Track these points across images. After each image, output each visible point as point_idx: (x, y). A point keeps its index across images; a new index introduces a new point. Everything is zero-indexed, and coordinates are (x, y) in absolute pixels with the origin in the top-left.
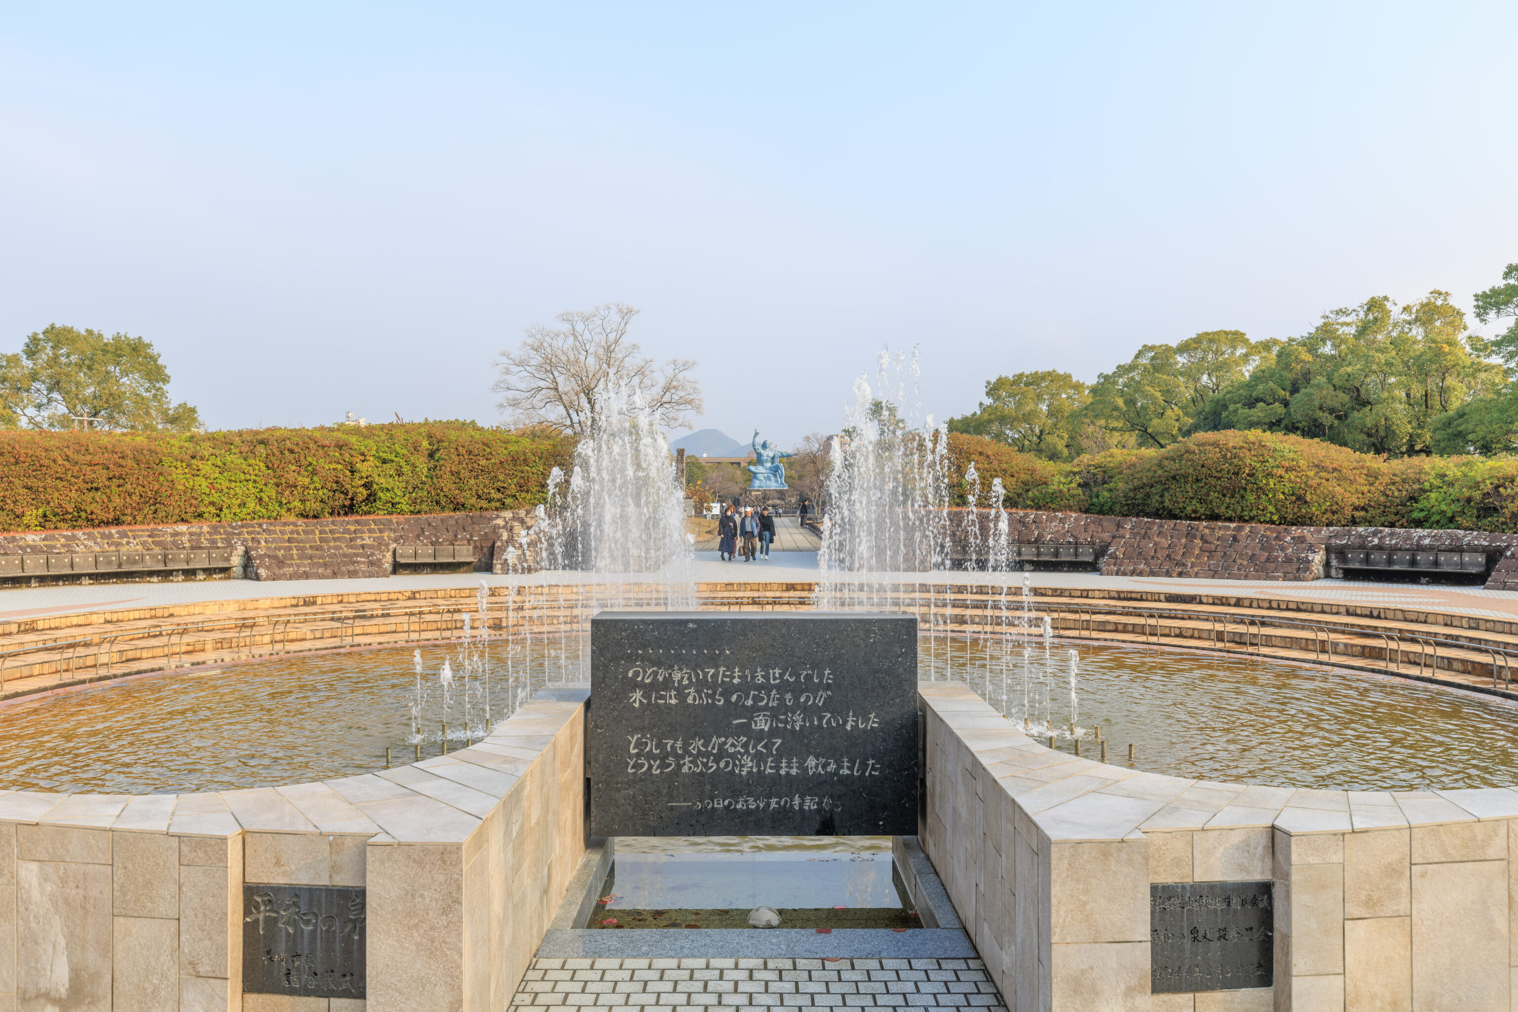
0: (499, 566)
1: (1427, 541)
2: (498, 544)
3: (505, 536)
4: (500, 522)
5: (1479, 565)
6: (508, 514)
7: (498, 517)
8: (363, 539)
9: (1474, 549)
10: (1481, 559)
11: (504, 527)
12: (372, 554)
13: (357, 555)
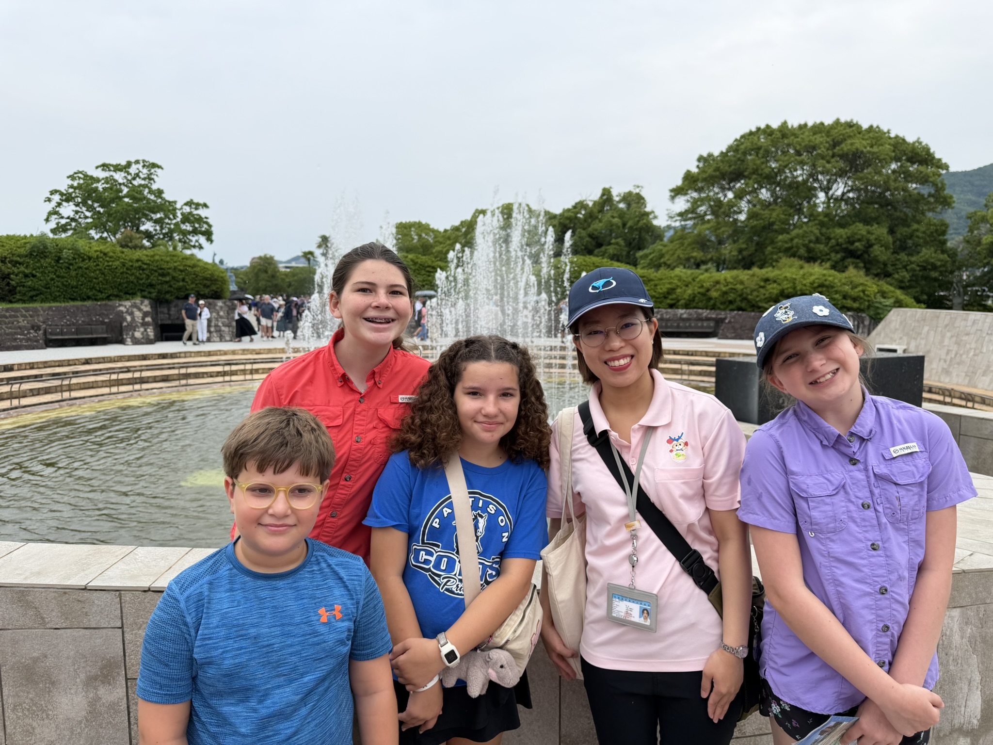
0: (129, 340)
1: (685, 316)
2: (125, 324)
3: (129, 318)
4: (122, 308)
5: (709, 327)
6: (128, 304)
7: (120, 305)
8: (19, 322)
9: (708, 319)
10: (712, 324)
11: (127, 312)
12: (29, 333)
13: (18, 334)
